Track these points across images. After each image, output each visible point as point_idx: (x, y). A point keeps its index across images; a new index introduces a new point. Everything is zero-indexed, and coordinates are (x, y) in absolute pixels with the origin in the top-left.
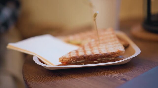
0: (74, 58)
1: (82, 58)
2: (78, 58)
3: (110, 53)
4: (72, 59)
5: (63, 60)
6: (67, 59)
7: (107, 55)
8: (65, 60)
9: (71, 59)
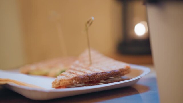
0: (76, 79)
1: (87, 78)
2: (81, 79)
3: (119, 70)
4: (75, 80)
5: (61, 83)
6: (67, 81)
7: (116, 72)
8: (65, 83)
9: (73, 81)
